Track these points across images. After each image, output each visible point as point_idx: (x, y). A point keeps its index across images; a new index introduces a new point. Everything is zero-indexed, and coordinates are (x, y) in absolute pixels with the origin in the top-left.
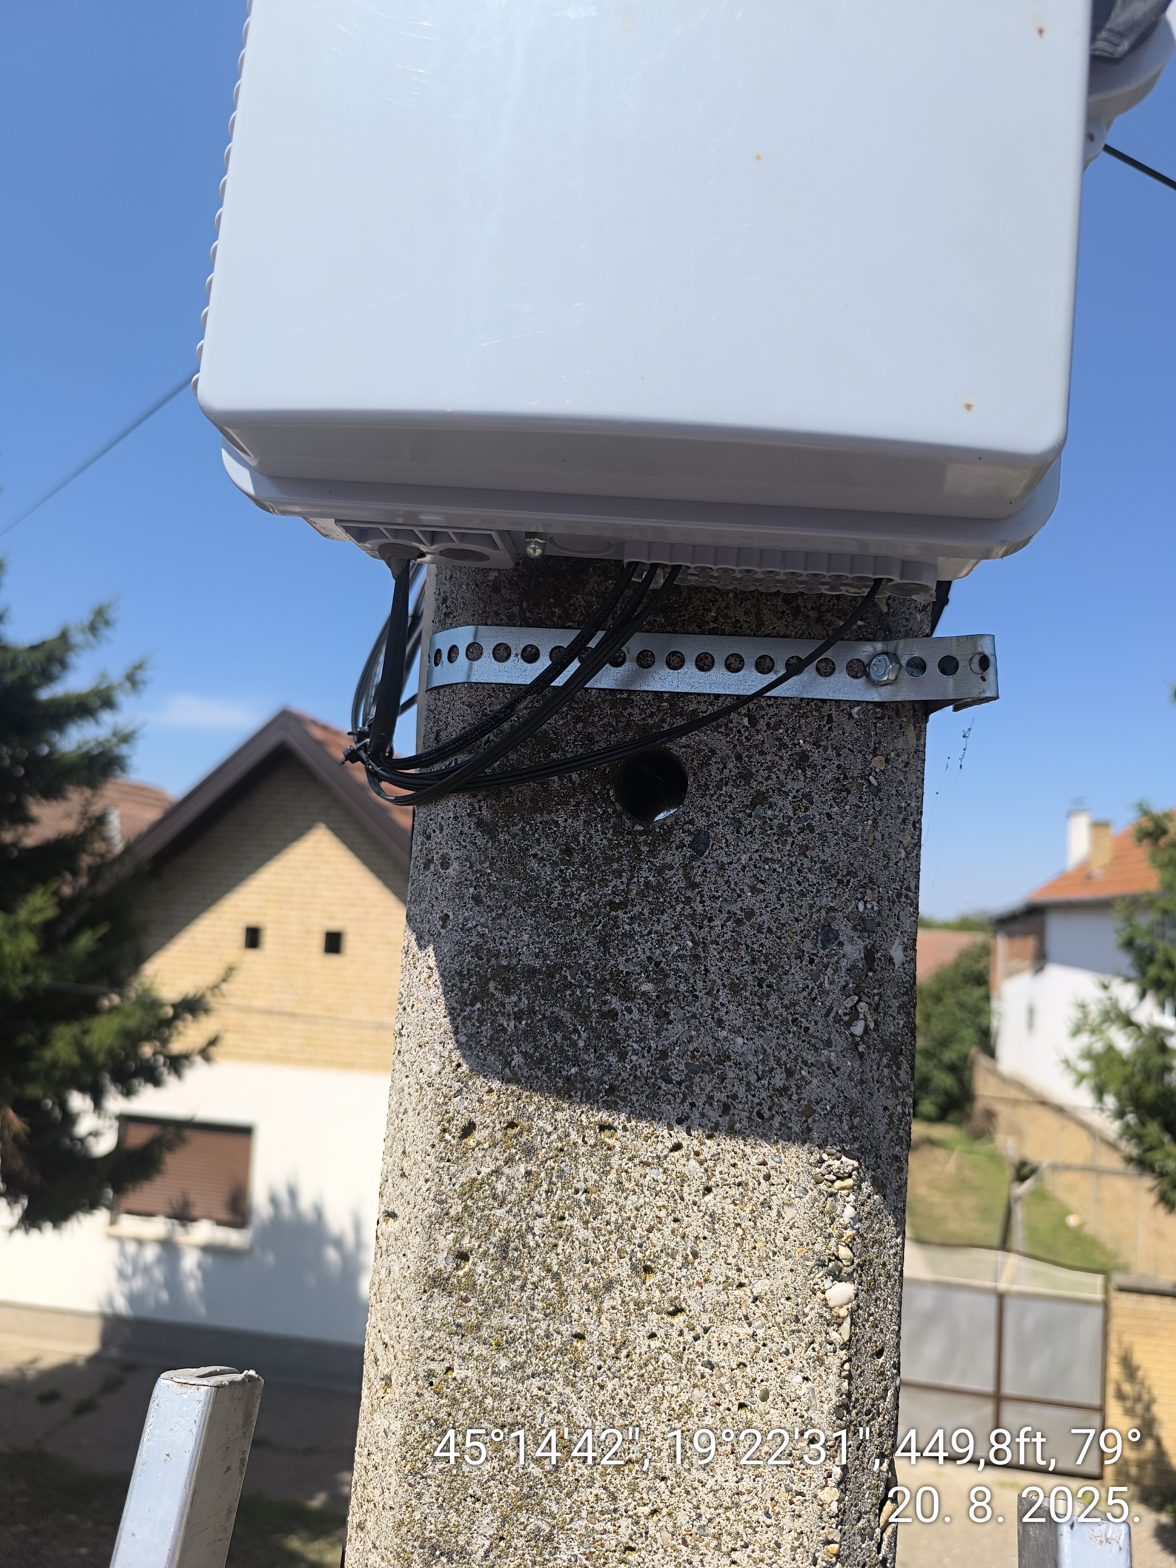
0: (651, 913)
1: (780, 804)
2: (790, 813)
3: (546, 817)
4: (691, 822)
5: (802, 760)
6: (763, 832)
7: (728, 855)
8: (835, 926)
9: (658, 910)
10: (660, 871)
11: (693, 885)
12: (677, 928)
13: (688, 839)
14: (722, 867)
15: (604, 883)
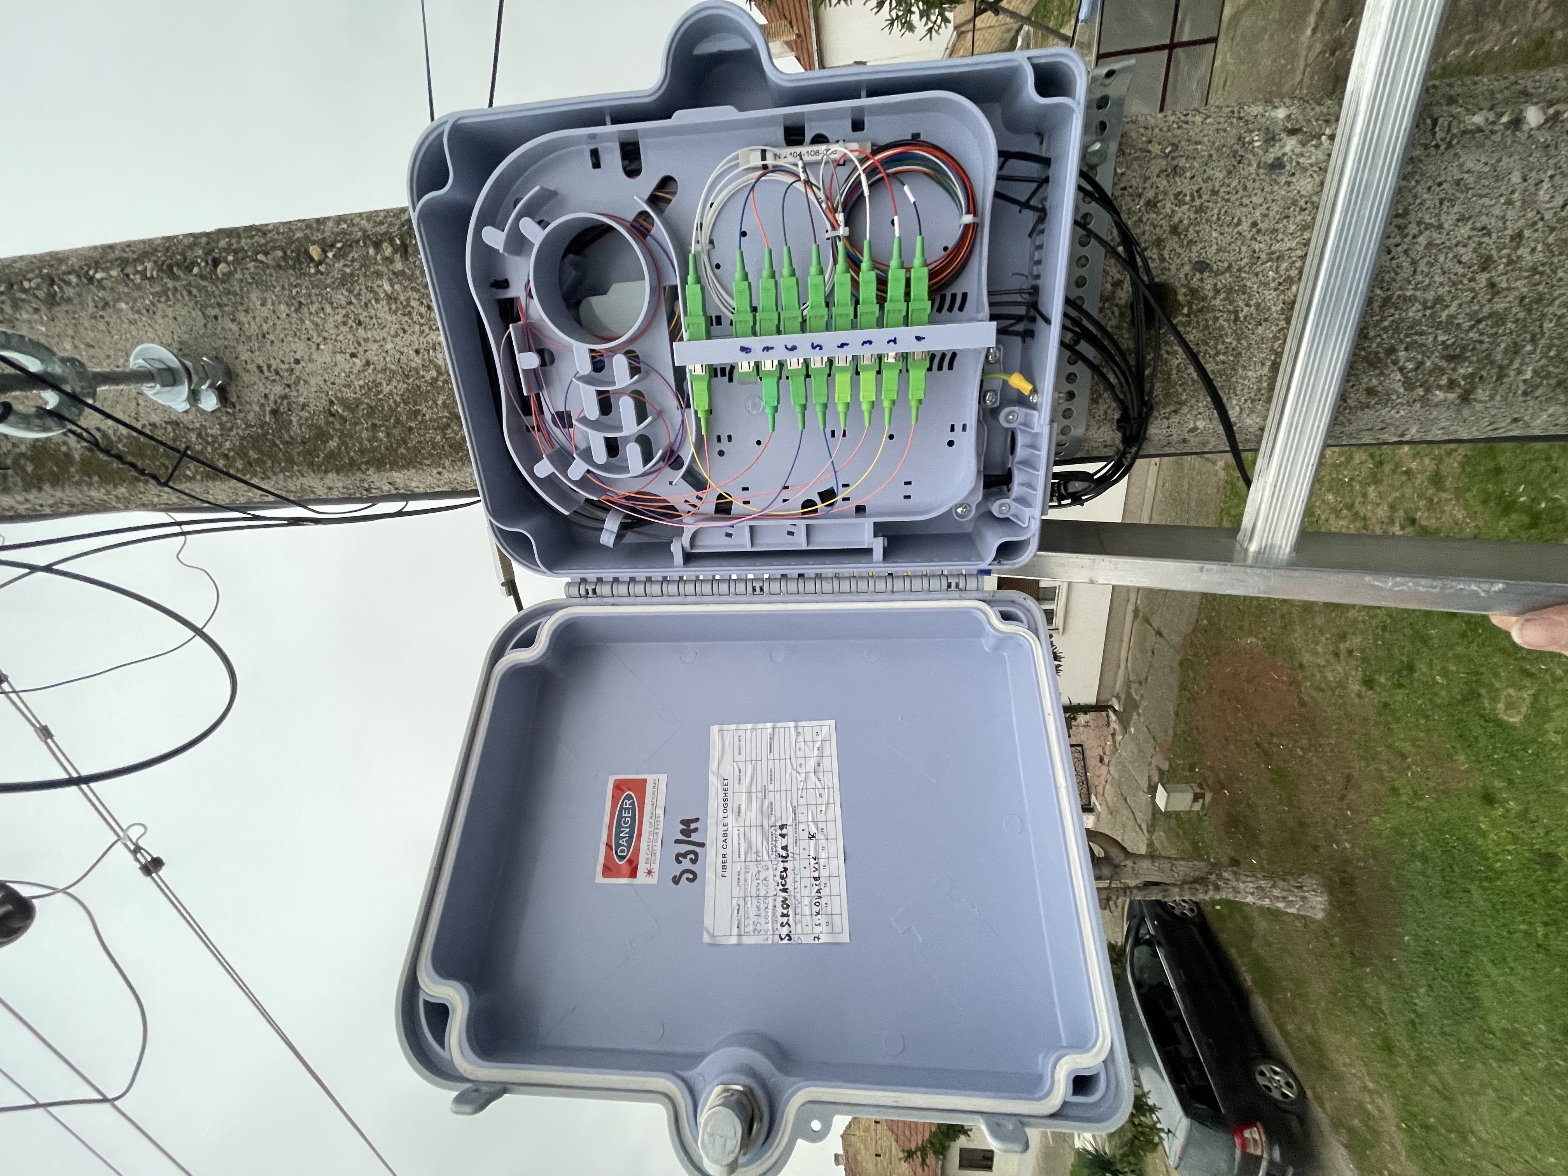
0: (1244, 293)
1: (1180, 215)
2: (1187, 207)
3: (1174, 372)
4: (1186, 275)
5: (1152, 204)
6: (1198, 224)
7: (1211, 246)
8: (1270, 161)
9: (1244, 290)
10: (1217, 291)
11: (1230, 266)
12: (1257, 275)
13: (1198, 276)
14: (1219, 250)
15: (1221, 328)
